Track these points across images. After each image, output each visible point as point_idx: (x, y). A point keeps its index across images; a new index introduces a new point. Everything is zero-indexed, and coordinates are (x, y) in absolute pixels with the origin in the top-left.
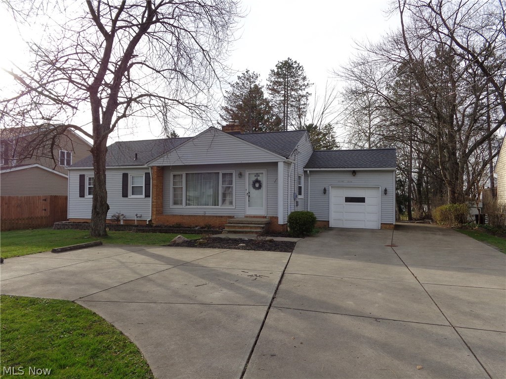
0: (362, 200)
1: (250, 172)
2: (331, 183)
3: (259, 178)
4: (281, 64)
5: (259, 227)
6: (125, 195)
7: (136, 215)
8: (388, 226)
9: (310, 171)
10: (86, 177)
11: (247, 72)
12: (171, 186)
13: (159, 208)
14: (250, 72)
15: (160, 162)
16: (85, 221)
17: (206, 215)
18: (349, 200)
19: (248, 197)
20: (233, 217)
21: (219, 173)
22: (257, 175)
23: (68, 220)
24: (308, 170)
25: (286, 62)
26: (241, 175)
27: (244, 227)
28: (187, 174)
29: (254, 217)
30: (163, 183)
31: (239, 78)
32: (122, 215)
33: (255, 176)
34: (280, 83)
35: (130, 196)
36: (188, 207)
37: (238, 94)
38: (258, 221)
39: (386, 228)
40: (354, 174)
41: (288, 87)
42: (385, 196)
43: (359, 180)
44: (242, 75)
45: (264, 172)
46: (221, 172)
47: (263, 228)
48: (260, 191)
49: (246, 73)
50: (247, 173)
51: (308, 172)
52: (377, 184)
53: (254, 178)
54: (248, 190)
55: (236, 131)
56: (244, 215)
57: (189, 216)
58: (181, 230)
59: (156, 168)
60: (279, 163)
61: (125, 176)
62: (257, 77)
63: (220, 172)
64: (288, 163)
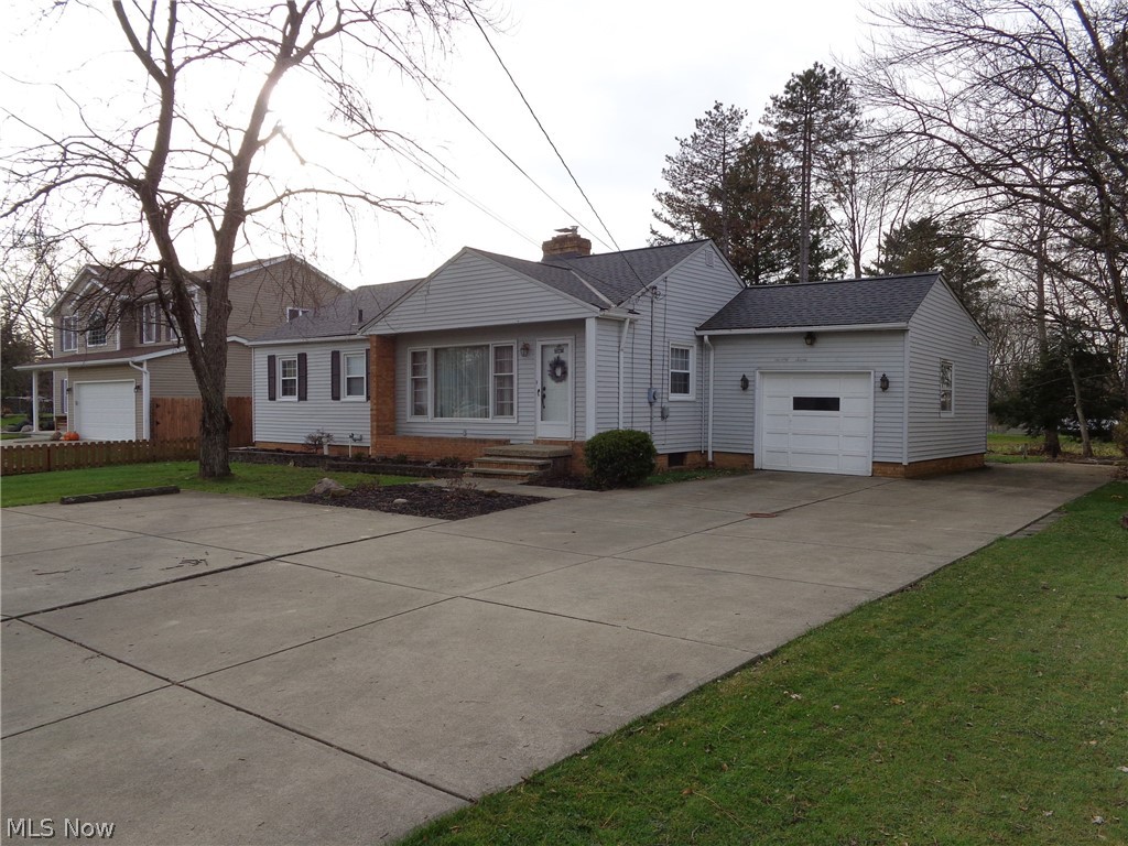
0: (831, 404)
1: (544, 343)
2: (759, 365)
3: (563, 357)
4: (797, 80)
5: (532, 464)
6: (336, 396)
7: (352, 436)
8: (890, 470)
9: (710, 336)
10: (277, 359)
11: (717, 108)
12: (409, 376)
13: (385, 421)
14: (724, 108)
15: (382, 329)
16: (279, 447)
17: (468, 437)
18: (801, 403)
19: (540, 398)
20: (506, 442)
21: (488, 346)
22: (560, 348)
23: (254, 444)
24: (706, 333)
25: (810, 74)
26: (526, 349)
27: (506, 463)
28: (436, 350)
29: (552, 442)
30: (394, 370)
31: (699, 123)
32: (328, 436)
33: (556, 352)
34: (793, 128)
35: (345, 398)
36: (439, 419)
37: (696, 160)
38: (537, 452)
39: (885, 474)
40: (809, 341)
41: (811, 132)
42: (884, 394)
43: (823, 354)
44: (707, 116)
45: (569, 342)
46: (493, 343)
47: (542, 467)
48: (561, 385)
49: (714, 112)
50: (539, 345)
51: (706, 338)
52: (866, 364)
53: (551, 356)
54: (540, 382)
55: (569, 250)
56: (533, 438)
57: (430, 439)
58: (397, 468)
59: (374, 339)
60: (588, 322)
61: (335, 356)
62: (742, 117)
63: (490, 343)
64: (619, 321)
